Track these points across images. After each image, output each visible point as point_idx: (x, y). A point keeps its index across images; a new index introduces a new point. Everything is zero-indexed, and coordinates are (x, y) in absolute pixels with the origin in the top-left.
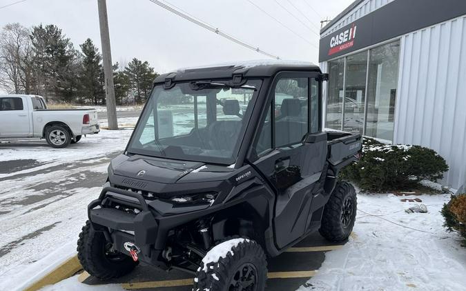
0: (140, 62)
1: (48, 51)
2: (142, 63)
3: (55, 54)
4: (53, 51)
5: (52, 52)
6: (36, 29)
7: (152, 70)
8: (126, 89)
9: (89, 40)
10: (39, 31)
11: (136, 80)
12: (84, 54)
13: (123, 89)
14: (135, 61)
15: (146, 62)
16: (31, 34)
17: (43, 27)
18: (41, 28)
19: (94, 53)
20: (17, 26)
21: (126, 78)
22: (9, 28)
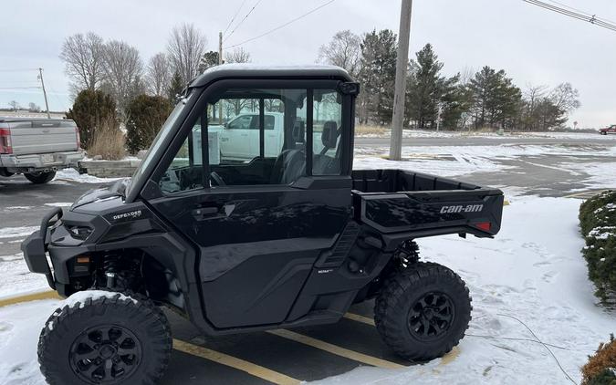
0: (493, 71)
1: (378, 63)
2: (496, 72)
3: (385, 65)
4: (383, 61)
5: (381, 64)
6: (368, 37)
7: (508, 82)
8: (465, 109)
9: (428, 46)
10: (371, 38)
11: (483, 97)
12: (418, 64)
13: (461, 108)
14: (486, 70)
15: (502, 72)
16: (362, 42)
17: (377, 34)
18: (374, 34)
19: (431, 61)
20: (347, 33)
21: (468, 94)
22: (339, 36)
